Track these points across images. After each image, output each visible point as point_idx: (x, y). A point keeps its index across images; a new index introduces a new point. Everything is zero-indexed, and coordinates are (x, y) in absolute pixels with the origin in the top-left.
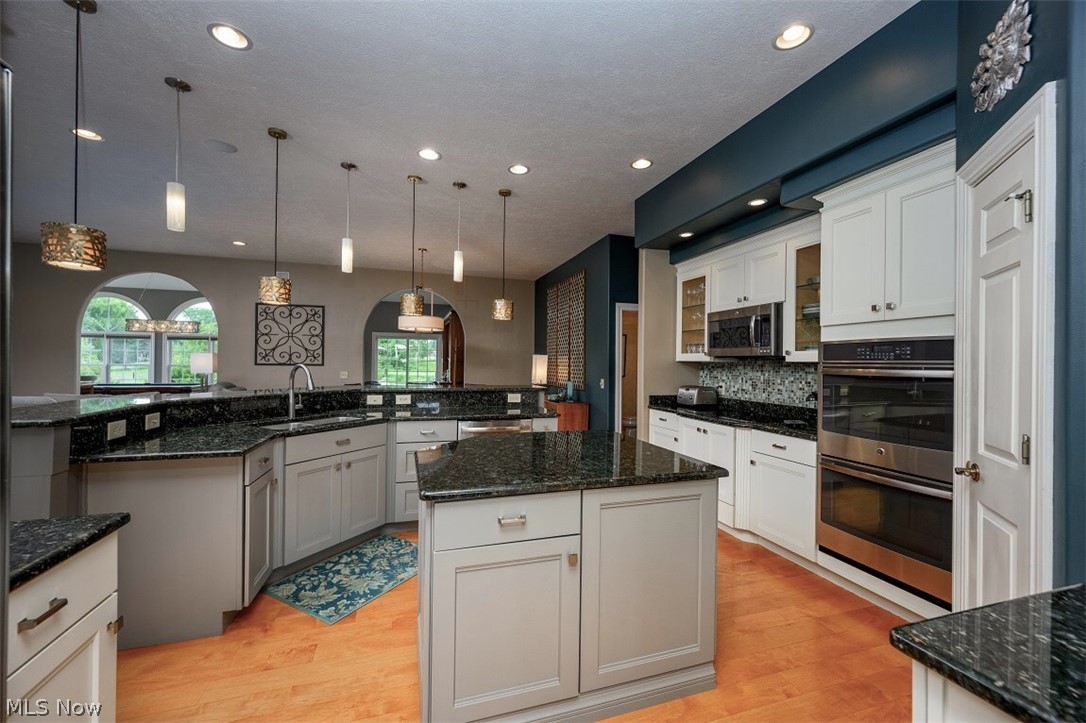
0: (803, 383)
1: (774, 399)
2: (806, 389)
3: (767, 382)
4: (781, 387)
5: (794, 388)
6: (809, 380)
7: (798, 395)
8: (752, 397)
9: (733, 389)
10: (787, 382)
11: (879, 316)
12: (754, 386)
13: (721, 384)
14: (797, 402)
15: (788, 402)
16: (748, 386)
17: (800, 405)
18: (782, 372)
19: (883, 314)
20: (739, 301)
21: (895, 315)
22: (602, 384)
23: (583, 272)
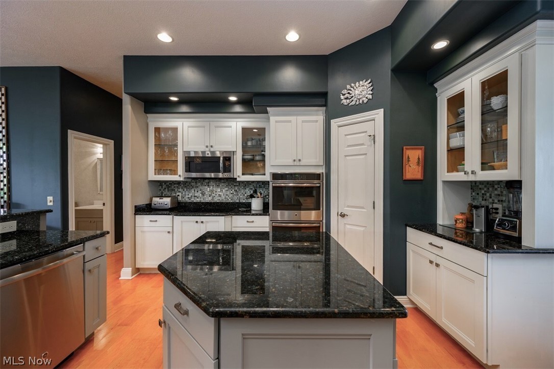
0: (233, 190)
1: (216, 200)
2: (235, 193)
3: (212, 191)
4: (220, 193)
5: (228, 193)
6: (236, 189)
7: (230, 196)
8: (202, 199)
9: (187, 196)
10: (224, 190)
11: (296, 163)
12: (203, 194)
13: (178, 194)
14: (230, 200)
15: (224, 201)
16: (199, 194)
17: (231, 201)
18: (221, 186)
19: (297, 163)
20: (207, 147)
21: (302, 163)
22: (50, 201)
23: (3, 89)
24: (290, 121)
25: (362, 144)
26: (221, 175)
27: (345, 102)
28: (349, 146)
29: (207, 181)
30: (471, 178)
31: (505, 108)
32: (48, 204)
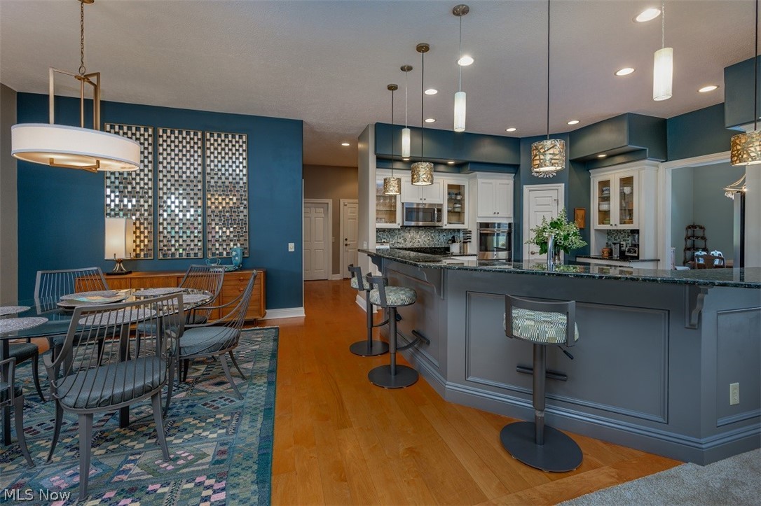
19: (496, 215)
20: (421, 199)
21: (499, 215)
22: (291, 247)
23: (244, 137)
24: (491, 183)
25: (549, 205)
26: (421, 224)
27: (536, 175)
28: (538, 205)
29: (408, 228)
30: (614, 228)
31: (632, 193)
32: (290, 250)
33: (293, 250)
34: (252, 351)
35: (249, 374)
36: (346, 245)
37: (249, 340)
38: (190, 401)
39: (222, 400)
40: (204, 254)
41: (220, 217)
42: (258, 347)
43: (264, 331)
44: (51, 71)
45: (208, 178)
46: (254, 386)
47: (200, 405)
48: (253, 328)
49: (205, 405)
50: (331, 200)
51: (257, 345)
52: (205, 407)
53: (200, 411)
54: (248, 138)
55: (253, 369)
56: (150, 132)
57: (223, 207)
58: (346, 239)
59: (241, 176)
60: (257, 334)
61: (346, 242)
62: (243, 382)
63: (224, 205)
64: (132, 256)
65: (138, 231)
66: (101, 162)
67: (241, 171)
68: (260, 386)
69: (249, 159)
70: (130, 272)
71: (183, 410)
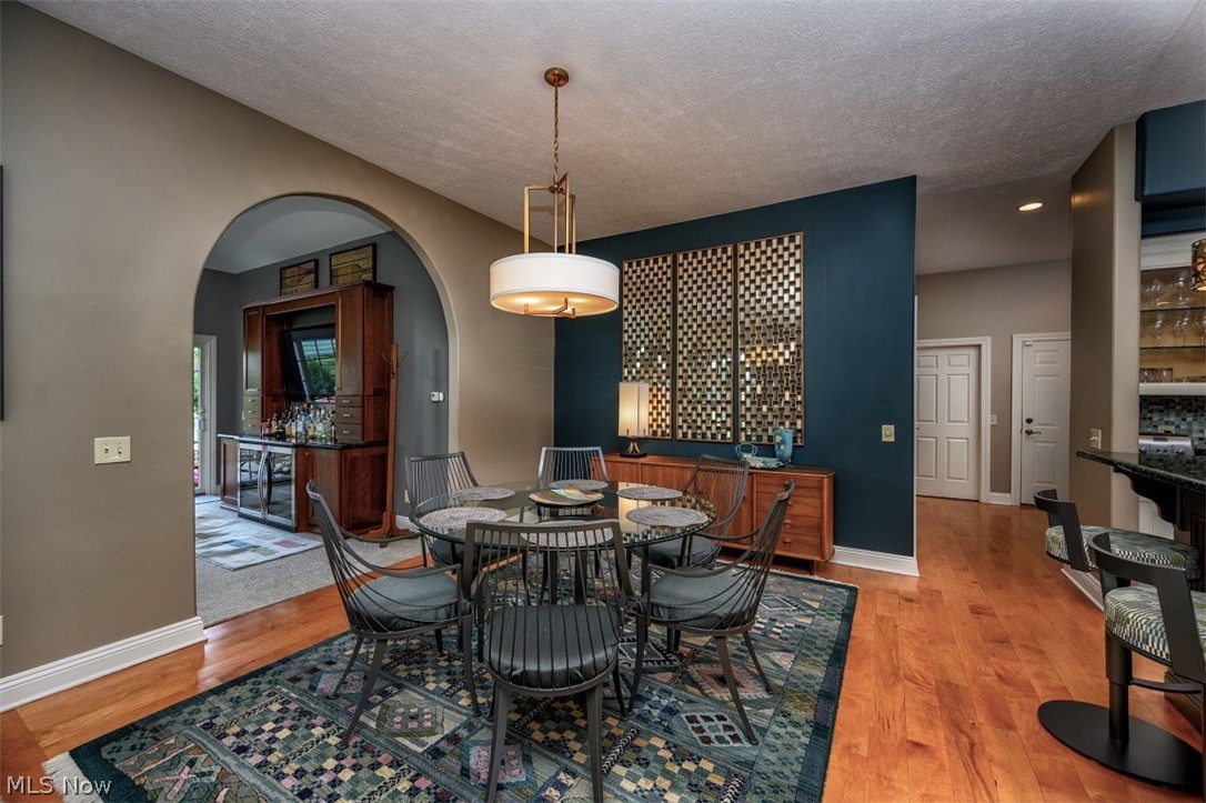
22: (888, 433)
23: (798, 238)
32: (884, 439)
33: (892, 439)
34: (798, 626)
35: (781, 683)
36: (1029, 433)
37: (796, 599)
38: (673, 699)
39: (720, 724)
40: (736, 436)
41: (759, 378)
42: (809, 621)
43: (829, 590)
44: (526, 189)
45: (741, 316)
46: (785, 721)
47: (683, 716)
48: (808, 576)
49: (692, 719)
50: (989, 339)
51: (808, 616)
52: (690, 726)
53: (680, 731)
54: (805, 238)
55: (790, 674)
56: (669, 262)
57: (763, 362)
58: (1029, 421)
59: (792, 306)
60: (813, 591)
61: (1027, 427)
62: (767, 697)
63: (764, 357)
64: (647, 434)
65: (655, 400)
66: (570, 300)
67: (792, 297)
68: (796, 725)
69: (807, 275)
70: (644, 455)
71: (658, 711)
